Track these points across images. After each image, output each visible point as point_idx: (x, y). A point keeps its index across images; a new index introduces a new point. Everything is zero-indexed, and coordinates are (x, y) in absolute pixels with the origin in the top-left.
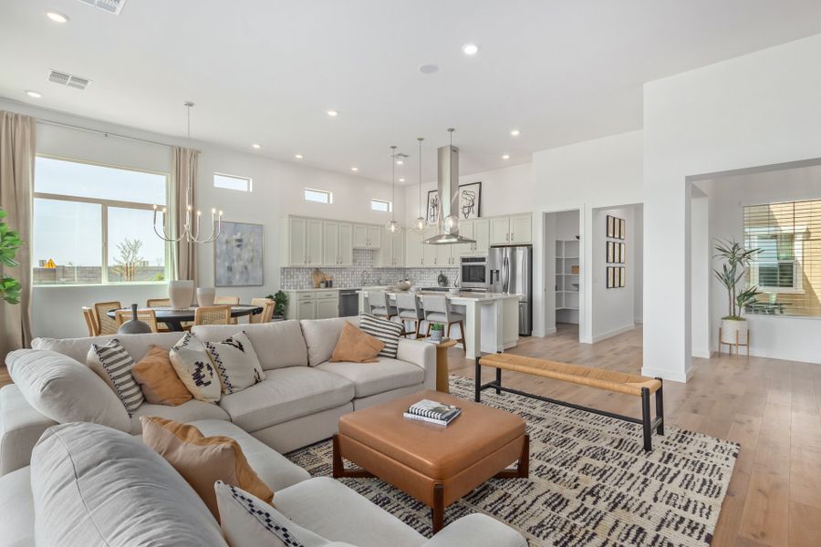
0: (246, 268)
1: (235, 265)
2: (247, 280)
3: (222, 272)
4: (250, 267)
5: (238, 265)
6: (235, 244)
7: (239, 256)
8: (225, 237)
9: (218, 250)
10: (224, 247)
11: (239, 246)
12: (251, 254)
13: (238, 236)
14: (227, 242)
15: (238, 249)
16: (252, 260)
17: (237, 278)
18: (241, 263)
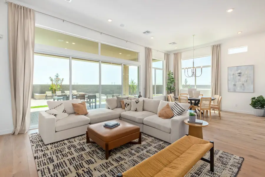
0: (243, 84)
1: (237, 83)
2: (244, 90)
3: (231, 86)
4: (245, 84)
5: (239, 84)
6: (237, 75)
7: (239, 80)
8: (232, 73)
9: (229, 78)
10: (232, 77)
11: (239, 76)
12: (246, 79)
13: (239, 71)
14: (233, 74)
15: (239, 77)
16: (247, 81)
17: (238, 89)
18: (241, 83)
